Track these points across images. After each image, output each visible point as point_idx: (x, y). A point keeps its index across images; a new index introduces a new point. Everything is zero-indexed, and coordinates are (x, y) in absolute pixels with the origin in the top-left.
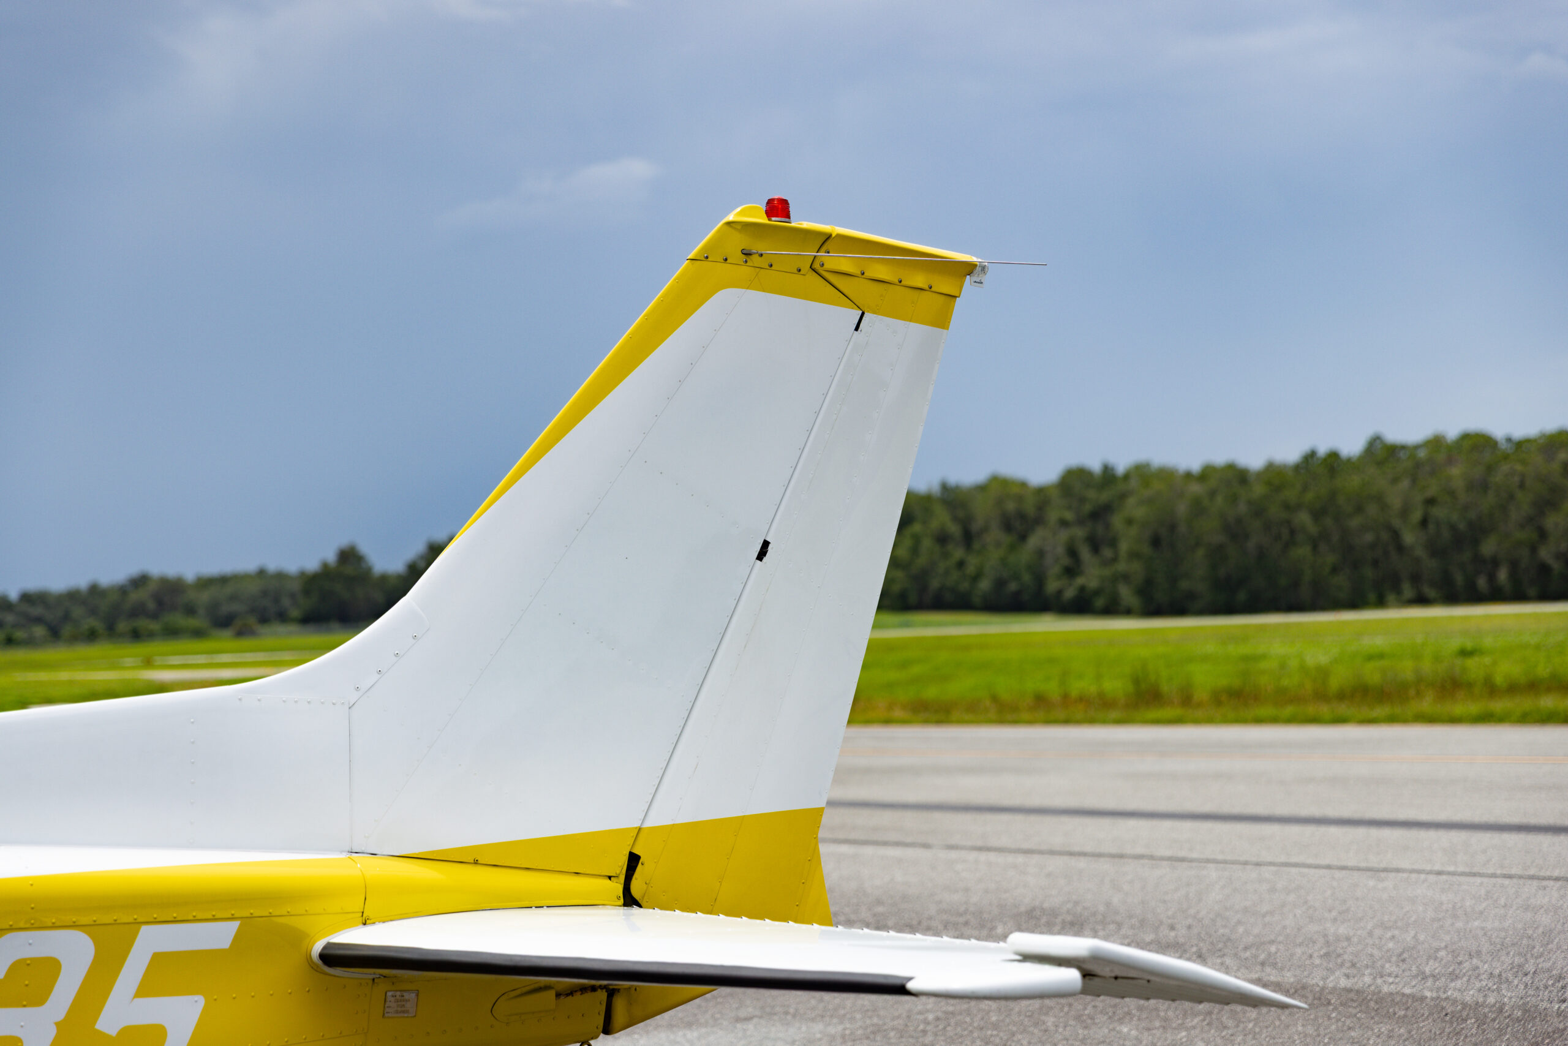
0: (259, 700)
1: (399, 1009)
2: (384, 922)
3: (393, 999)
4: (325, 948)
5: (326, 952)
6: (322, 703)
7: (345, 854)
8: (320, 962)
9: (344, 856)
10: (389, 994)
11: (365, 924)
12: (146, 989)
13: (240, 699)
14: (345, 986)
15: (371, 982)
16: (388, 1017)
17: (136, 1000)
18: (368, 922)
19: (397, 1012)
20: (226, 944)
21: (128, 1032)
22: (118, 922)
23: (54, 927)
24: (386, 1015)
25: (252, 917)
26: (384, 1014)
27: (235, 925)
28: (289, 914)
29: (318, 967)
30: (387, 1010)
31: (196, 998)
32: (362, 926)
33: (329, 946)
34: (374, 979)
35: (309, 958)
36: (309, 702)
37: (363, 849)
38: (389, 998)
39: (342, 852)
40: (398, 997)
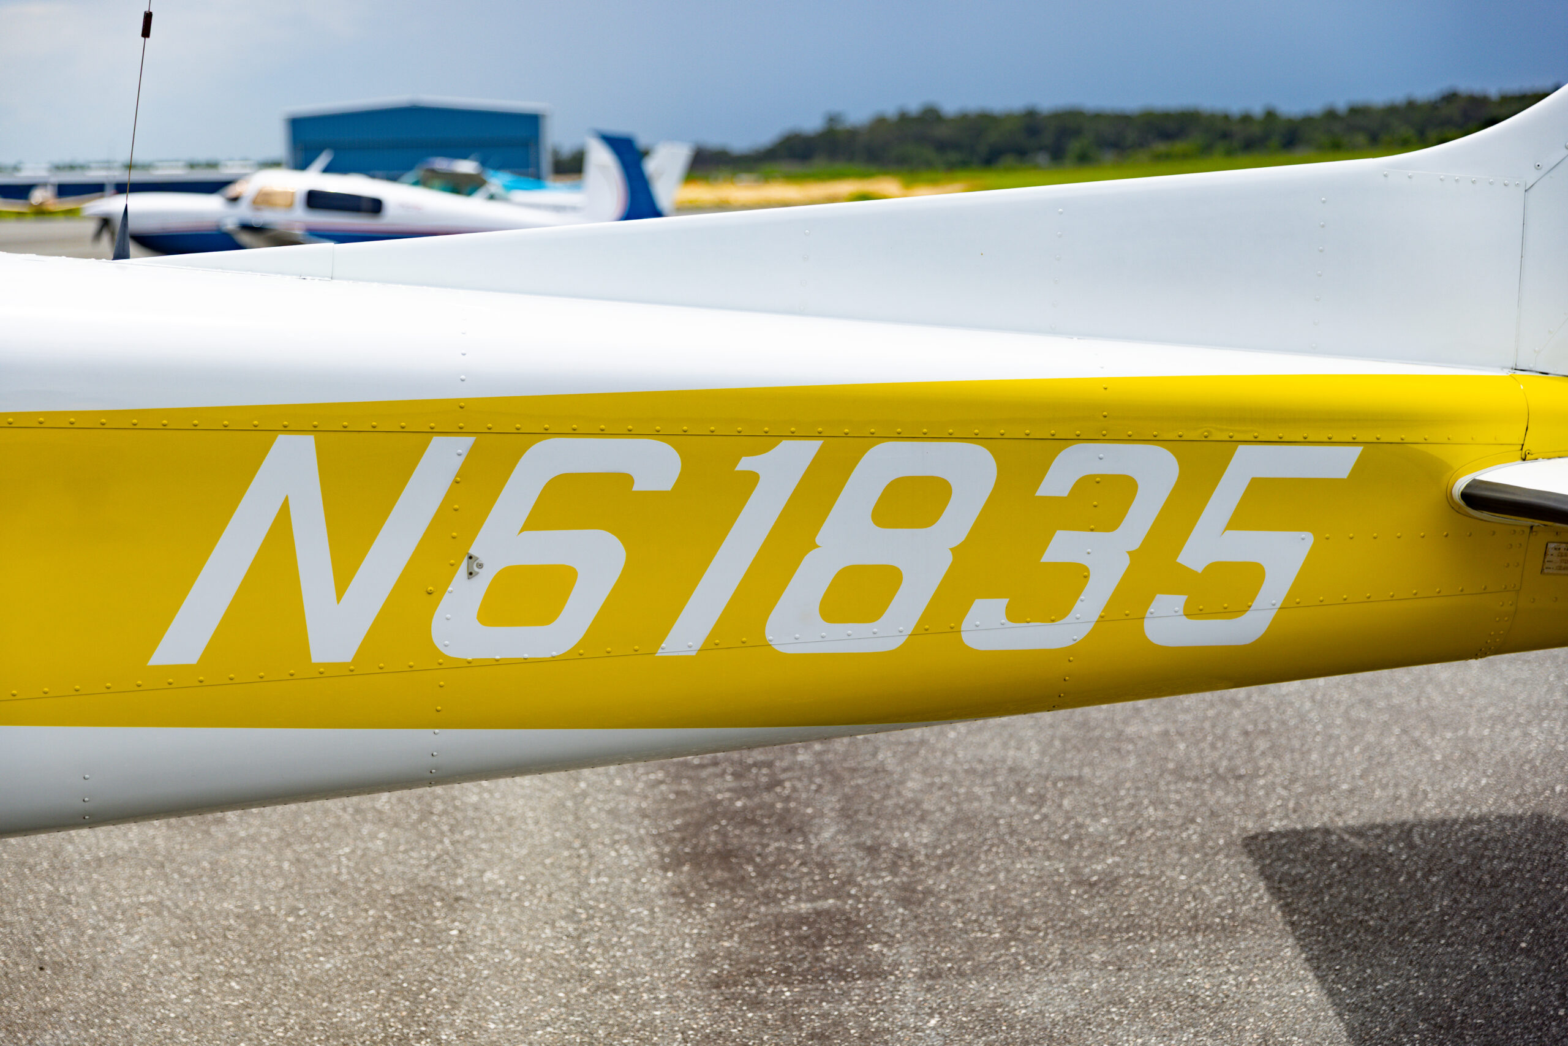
0: (1410, 177)
1: (1564, 565)
2: (1549, 459)
3: (1555, 552)
4: (1468, 486)
5: (1469, 491)
6: (1491, 183)
7: (1506, 371)
8: (1462, 503)
9: (1504, 373)
10: (1551, 546)
11: (1524, 460)
12: (1240, 520)
13: (1385, 176)
14: (1494, 533)
15: (1528, 530)
16: (1548, 574)
17: (1227, 532)
18: (1528, 457)
19: (1560, 568)
20: (1344, 473)
21: (1216, 568)
22: (1210, 438)
23: (1130, 440)
24: (1546, 571)
25: (1378, 442)
26: (1542, 570)
27: (1358, 450)
28: (1426, 442)
29: (1460, 507)
30: (1547, 565)
31: (1304, 535)
32: (1521, 462)
33: (1475, 483)
34: (1532, 527)
35: (1449, 496)
36: (1474, 182)
37: (1531, 366)
38: (1550, 552)
39: (1503, 368)
40: (1562, 550)
